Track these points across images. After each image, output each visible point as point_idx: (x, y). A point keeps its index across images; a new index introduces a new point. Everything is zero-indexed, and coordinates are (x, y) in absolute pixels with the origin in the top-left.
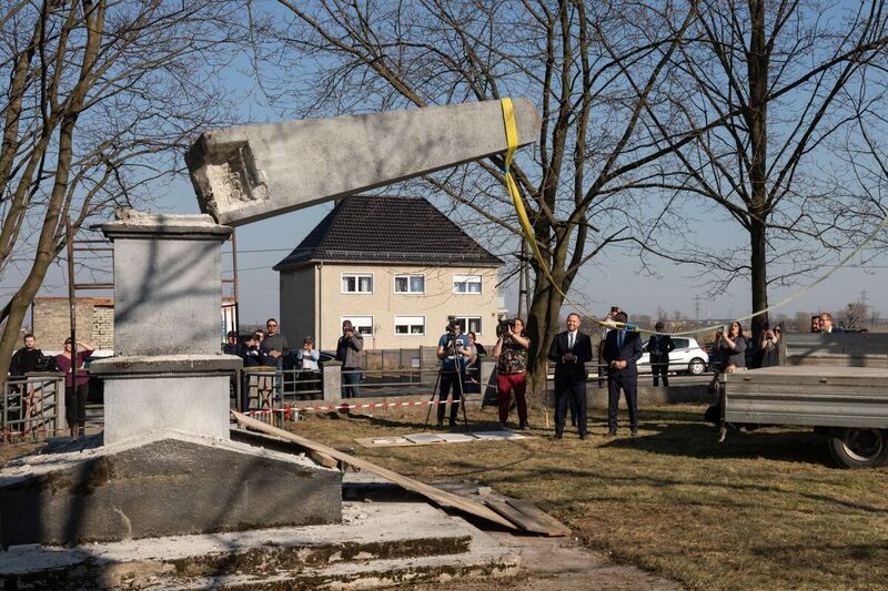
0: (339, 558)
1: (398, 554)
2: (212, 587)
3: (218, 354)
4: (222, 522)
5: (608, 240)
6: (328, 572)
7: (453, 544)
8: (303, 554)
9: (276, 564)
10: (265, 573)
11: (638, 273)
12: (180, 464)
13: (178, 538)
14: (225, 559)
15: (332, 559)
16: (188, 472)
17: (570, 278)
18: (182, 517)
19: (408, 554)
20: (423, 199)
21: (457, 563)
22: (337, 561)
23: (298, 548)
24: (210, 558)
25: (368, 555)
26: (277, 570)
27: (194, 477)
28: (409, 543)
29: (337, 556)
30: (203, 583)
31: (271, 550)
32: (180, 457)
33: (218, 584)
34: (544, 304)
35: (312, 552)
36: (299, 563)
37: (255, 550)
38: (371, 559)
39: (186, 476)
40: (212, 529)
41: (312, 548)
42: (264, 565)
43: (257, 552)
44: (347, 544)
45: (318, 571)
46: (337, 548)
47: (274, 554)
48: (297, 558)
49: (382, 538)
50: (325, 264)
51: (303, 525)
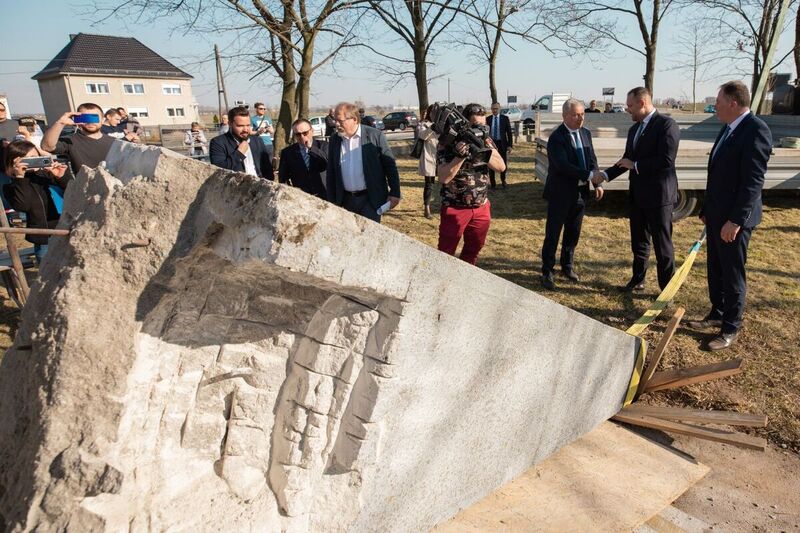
50: (71, 75)
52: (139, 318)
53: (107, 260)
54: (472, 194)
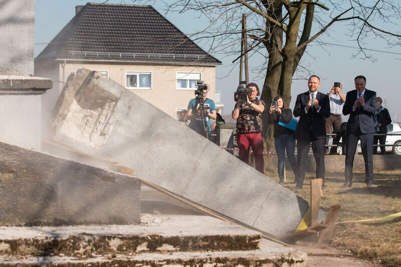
0: (145, 249)
1: (196, 248)
2: (42, 264)
3: (31, 76)
4: (40, 217)
5: (335, 19)
6: (138, 258)
7: (245, 242)
8: (114, 244)
9: (92, 251)
10: (83, 256)
11: (355, 56)
12: (7, 164)
13: (6, 227)
14: (49, 243)
15: (139, 249)
16: (13, 172)
17: (299, 55)
18: (8, 211)
19: (205, 248)
20: (150, 7)
21: (251, 256)
22: (143, 251)
23: (110, 238)
24: (37, 241)
25: (171, 248)
26: (93, 254)
27: (17, 176)
28: (206, 238)
29: (143, 247)
30: (34, 260)
31: (87, 238)
32: (6, 158)
33: (47, 261)
34: (277, 77)
35: (122, 242)
36: (111, 250)
37: (74, 237)
38: (173, 251)
39: (11, 175)
40: (32, 223)
41: (122, 239)
42: (82, 251)
43: (76, 239)
44: (153, 236)
45: (129, 257)
46: (144, 239)
47: (89, 241)
48: (109, 246)
49: (181, 234)
50: (68, 62)
51: (108, 224)
52: (75, 96)
53: (72, 87)
54: (248, 123)
